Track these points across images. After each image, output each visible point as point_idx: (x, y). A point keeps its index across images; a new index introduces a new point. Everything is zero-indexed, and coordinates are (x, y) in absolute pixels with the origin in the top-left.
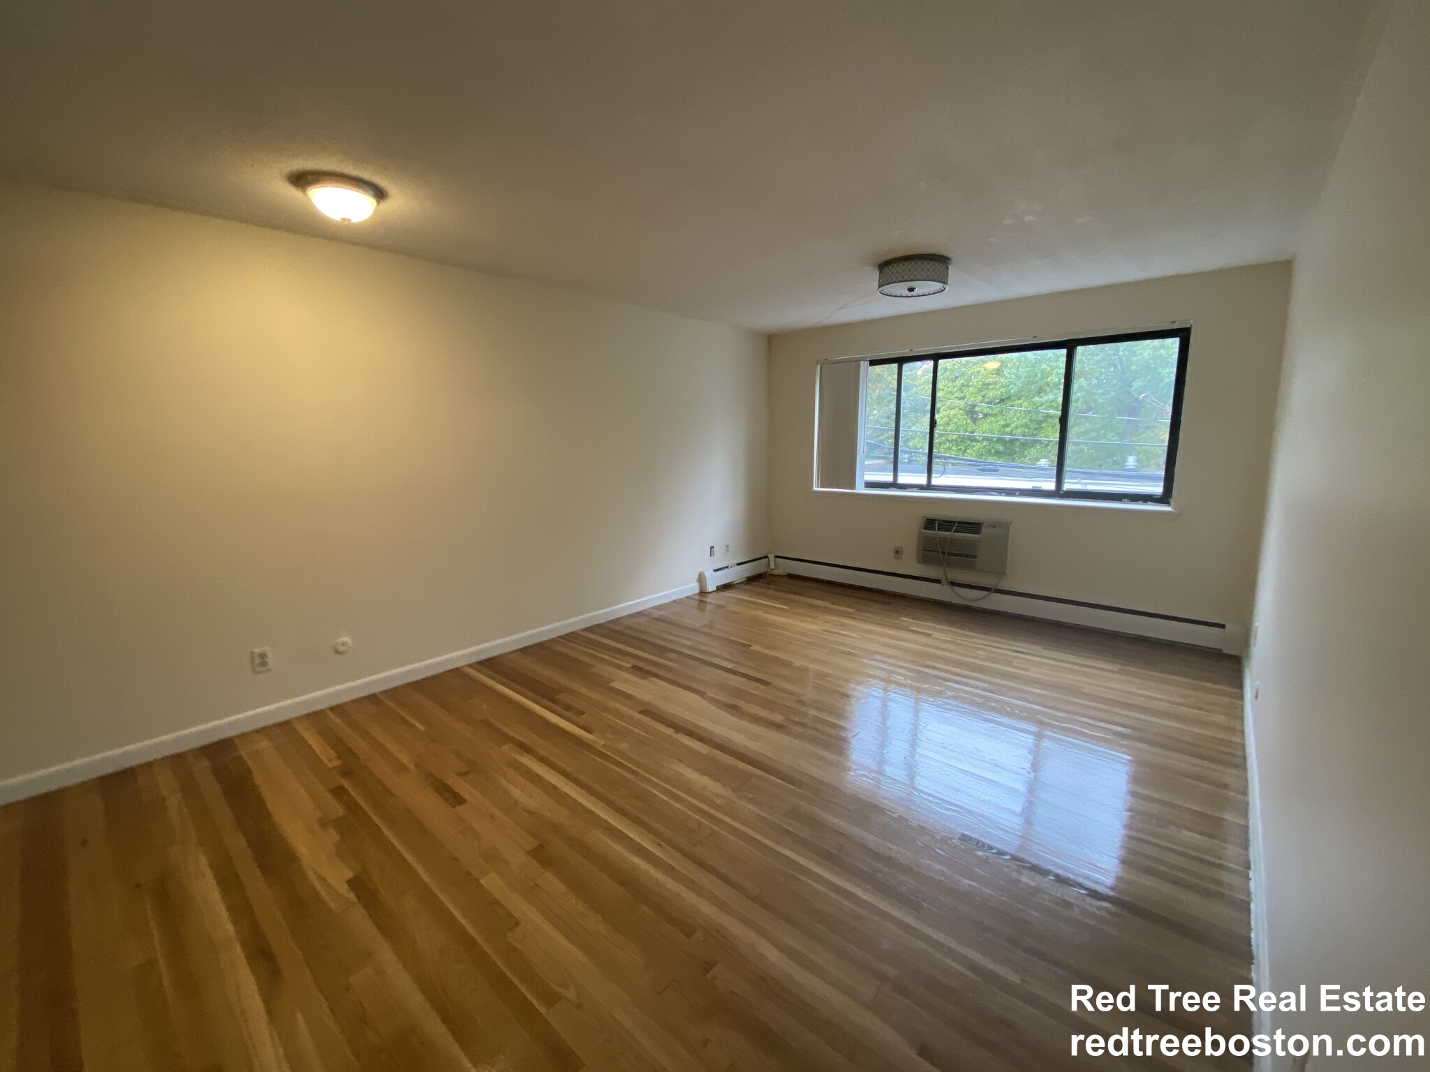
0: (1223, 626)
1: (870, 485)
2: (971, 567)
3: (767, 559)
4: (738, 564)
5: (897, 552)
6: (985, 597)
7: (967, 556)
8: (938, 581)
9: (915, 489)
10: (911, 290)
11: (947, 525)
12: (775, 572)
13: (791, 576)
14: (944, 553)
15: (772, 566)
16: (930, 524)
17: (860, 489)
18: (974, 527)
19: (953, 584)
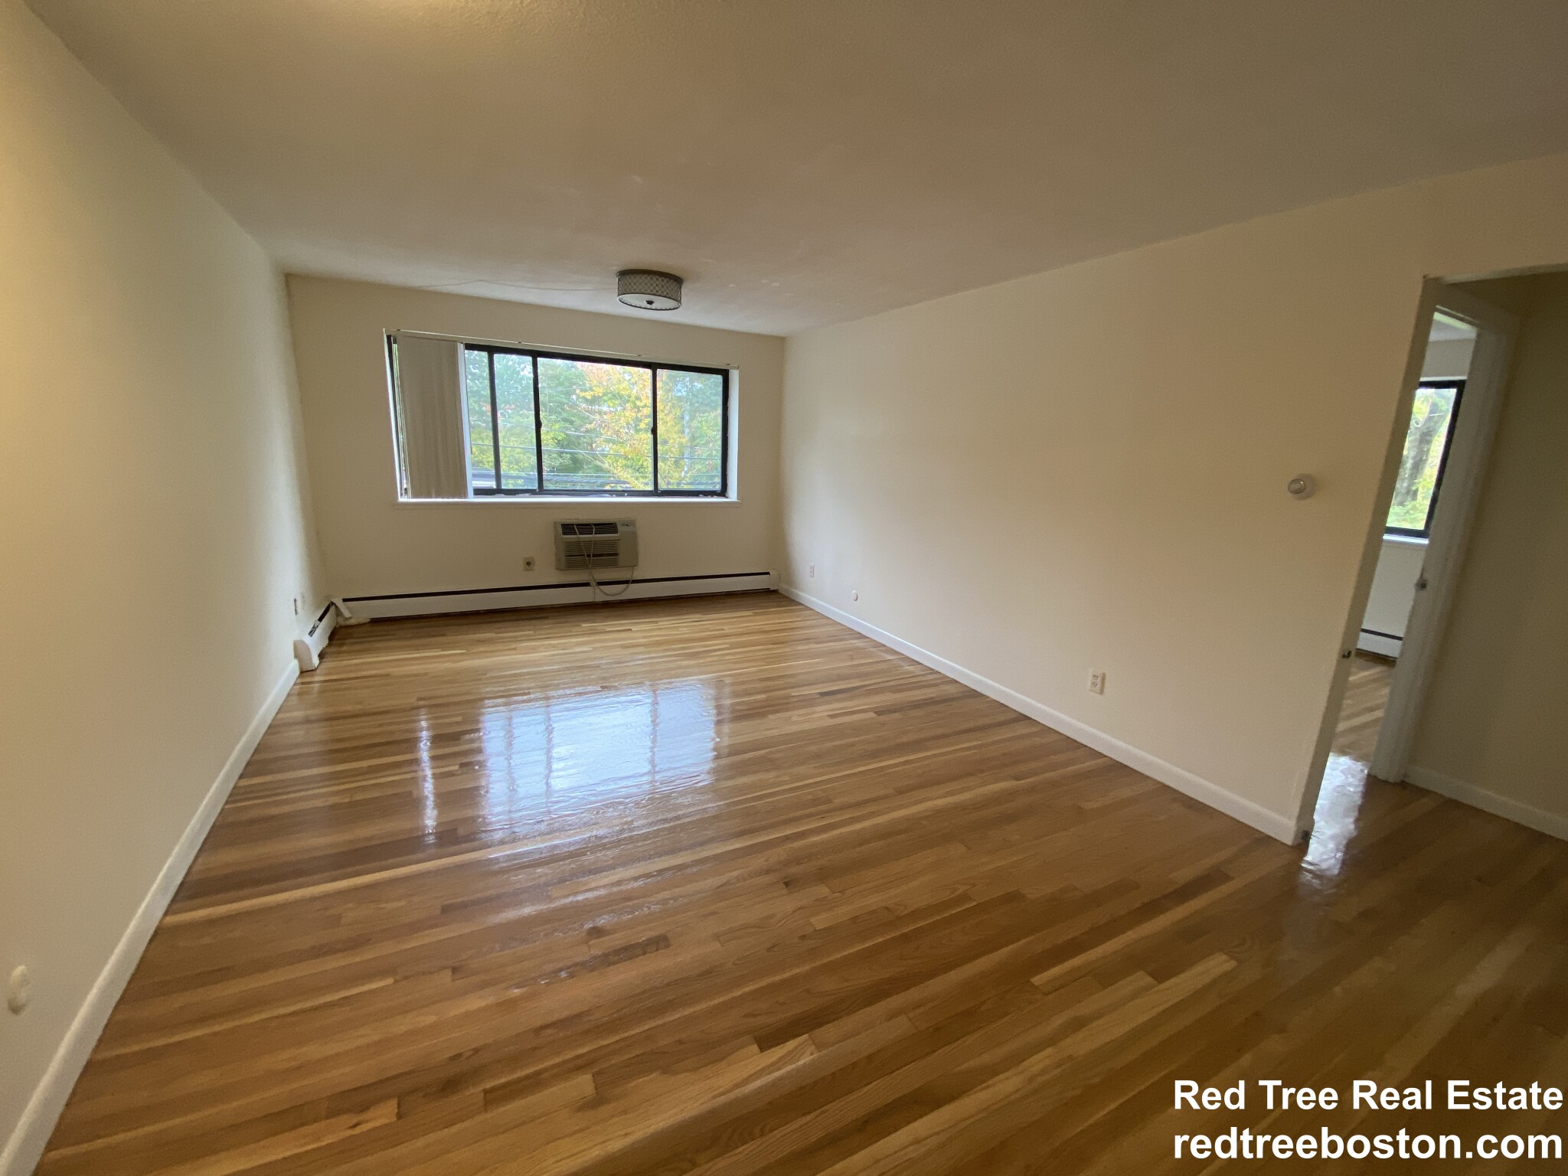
0: (768, 573)
1: (479, 492)
2: (614, 565)
3: (333, 607)
4: (320, 619)
5: (528, 564)
6: (625, 590)
7: (608, 555)
8: (587, 584)
9: (527, 495)
10: (650, 303)
11: (585, 528)
12: (353, 622)
13: (376, 621)
14: (589, 556)
15: (347, 614)
16: (568, 528)
17: (472, 499)
18: (609, 527)
19: (600, 584)
